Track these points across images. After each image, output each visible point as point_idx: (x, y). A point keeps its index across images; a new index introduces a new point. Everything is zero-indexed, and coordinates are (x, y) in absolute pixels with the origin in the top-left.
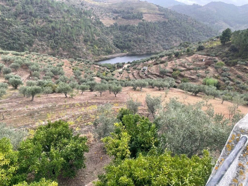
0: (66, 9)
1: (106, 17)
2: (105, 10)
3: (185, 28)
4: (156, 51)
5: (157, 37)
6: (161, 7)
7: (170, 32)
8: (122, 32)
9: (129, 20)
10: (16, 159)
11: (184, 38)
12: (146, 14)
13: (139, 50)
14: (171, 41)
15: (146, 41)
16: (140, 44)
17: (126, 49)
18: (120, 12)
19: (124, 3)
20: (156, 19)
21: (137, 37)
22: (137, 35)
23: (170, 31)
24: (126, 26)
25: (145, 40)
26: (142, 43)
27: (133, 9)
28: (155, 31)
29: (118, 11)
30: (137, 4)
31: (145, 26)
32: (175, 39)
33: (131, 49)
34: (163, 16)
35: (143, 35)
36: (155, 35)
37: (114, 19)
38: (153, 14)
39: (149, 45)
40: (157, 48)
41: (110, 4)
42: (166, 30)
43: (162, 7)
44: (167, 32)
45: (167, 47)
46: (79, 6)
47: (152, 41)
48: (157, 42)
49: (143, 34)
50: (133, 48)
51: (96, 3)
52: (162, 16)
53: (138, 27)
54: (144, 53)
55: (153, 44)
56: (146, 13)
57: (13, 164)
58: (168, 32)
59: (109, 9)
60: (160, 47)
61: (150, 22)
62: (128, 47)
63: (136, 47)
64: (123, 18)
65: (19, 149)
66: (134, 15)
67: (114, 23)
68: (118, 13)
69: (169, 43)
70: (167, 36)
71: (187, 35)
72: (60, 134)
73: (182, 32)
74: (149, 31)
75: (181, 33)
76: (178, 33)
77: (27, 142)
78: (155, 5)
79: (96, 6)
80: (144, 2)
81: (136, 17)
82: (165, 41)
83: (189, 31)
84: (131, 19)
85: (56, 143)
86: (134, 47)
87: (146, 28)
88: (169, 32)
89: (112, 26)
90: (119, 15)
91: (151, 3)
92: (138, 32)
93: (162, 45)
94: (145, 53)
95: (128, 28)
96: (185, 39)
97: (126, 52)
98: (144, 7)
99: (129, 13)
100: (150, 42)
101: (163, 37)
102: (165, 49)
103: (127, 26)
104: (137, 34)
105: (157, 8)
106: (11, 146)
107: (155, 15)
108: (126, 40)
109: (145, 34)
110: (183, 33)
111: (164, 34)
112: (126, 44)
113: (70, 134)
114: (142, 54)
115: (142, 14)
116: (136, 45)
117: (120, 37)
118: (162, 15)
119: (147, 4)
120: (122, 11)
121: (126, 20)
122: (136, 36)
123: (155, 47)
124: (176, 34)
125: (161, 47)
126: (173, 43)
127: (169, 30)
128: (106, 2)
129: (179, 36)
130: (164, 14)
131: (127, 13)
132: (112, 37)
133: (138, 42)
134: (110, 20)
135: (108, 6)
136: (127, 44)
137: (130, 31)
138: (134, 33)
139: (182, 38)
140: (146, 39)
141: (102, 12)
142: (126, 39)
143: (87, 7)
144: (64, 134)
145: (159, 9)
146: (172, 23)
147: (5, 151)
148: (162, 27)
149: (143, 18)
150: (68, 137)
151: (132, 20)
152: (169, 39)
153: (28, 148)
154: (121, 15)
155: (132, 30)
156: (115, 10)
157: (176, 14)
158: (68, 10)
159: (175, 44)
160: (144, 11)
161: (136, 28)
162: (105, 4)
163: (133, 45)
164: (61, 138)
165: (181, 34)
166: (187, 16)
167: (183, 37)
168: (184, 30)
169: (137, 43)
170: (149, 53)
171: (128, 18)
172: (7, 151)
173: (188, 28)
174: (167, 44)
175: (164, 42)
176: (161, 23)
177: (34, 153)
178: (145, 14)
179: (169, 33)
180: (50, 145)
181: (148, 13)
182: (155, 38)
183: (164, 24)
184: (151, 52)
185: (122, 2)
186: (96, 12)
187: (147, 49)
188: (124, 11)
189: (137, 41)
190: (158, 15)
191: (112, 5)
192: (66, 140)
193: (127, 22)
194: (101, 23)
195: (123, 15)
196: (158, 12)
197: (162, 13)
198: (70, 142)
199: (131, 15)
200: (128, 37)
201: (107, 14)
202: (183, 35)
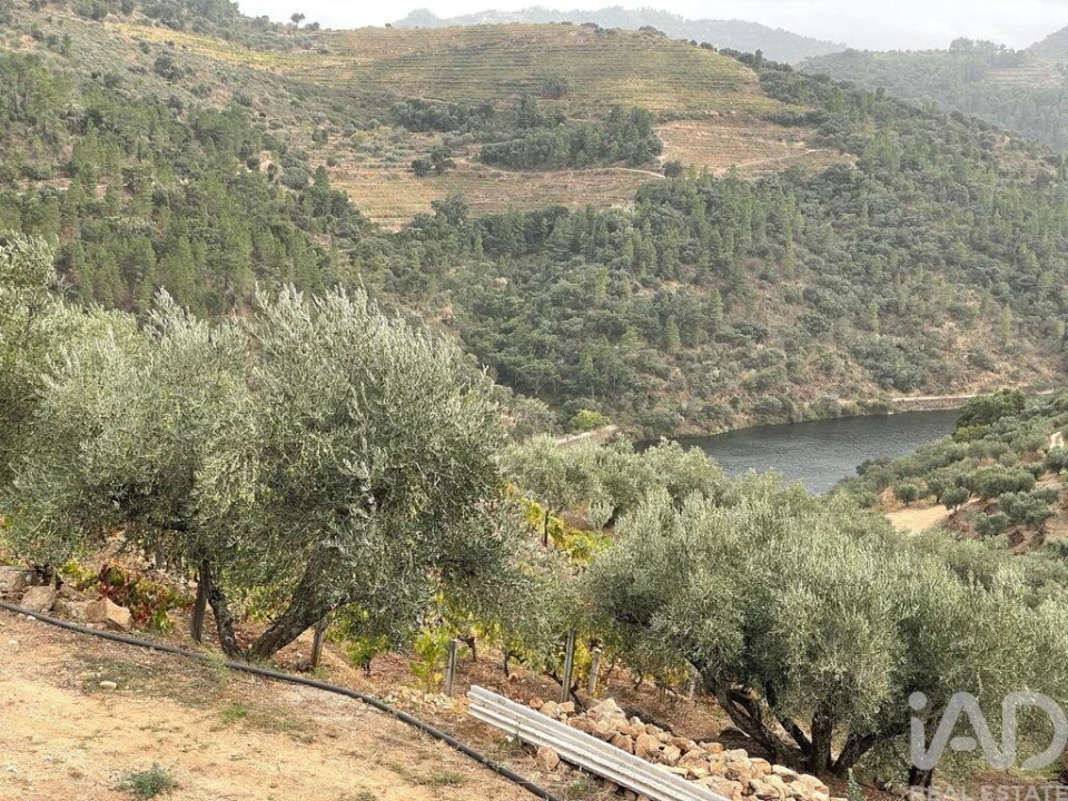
1: (361, 159)
2: (336, 109)
3: (1008, 215)
4: (826, 402)
5: (807, 295)
6: (776, 67)
7: (903, 251)
8: (515, 270)
9: (548, 175)
11: (1016, 289)
12: (676, 124)
13: (699, 404)
14: (926, 317)
15: (728, 330)
16: (690, 352)
17: (588, 394)
18: (461, 120)
19: (474, 51)
20: (766, 161)
21: (657, 299)
22: (645, 284)
23: (900, 242)
24: (537, 217)
25: (720, 316)
26: (703, 343)
27: (558, 89)
28: (783, 243)
29: (438, 111)
30: (585, 50)
31: (700, 212)
32: (950, 302)
33: (631, 394)
34: (812, 132)
35: (695, 282)
36: (787, 277)
37: (419, 169)
38: (733, 121)
39: (765, 360)
40: (828, 376)
41: (361, 59)
42: (862, 237)
43: (787, 68)
44: (872, 252)
45: (903, 368)
46: (146, 80)
47: (774, 322)
48: (815, 329)
49: (693, 274)
50: (644, 389)
51: (258, 57)
52: (802, 135)
53: (648, 224)
54: (735, 426)
55: (789, 347)
56: (672, 117)
58: (886, 253)
59: (368, 102)
60: (847, 367)
61: (731, 182)
62: (605, 378)
63: (662, 375)
64: (488, 159)
66: (582, 134)
67: (435, 205)
68: (443, 128)
69: (911, 334)
70: (885, 281)
71: (1036, 265)
73: (986, 242)
74: (736, 249)
75: (983, 250)
76: (963, 250)
78: (725, 52)
79: (268, 80)
80: (635, 36)
81: (603, 152)
82: (876, 322)
83: (1045, 239)
84: (560, 168)
86: (654, 380)
87: (705, 226)
88: (889, 248)
89: (422, 228)
90: (452, 136)
91: (694, 43)
92: (654, 257)
93: (856, 353)
94: (741, 420)
95: (563, 230)
96: (1028, 295)
97: (596, 426)
98: (647, 74)
99: (536, 122)
100: (760, 336)
101: (854, 291)
102: (895, 386)
103: (546, 216)
104: (644, 274)
105: (750, 73)
107: (748, 130)
108: (577, 324)
109: (710, 276)
110: (1001, 249)
111: (858, 266)
112: (590, 358)
114: (727, 428)
115: (641, 121)
116: (661, 364)
117: (508, 304)
118: (797, 122)
119: (663, 49)
120: (472, 113)
121: (517, 175)
122: (646, 294)
123: (806, 369)
124: (950, 262)
125: (857, 372)
126: (944, 331)
127: (889, 231)
128: (327, 47)
129: (976, 279)
130: (812, 120)
131: (521, 124)
132: (448, 309)
133: (675, 339)
134: (396, 177)
135: (347, 76)
136: (594, 360)
137: (580, 258)
138: (622, 271)
139: (1005, 287)
140: (727, 310)
141: (319, 121)
142: (568, 317)
143: (201, 88)
145: (764, 78)
146: (901, 180)
148: (828, 214)
149: (657, 150)
151: (571, 172)
152: (908, 308)
154: (465, 142)
155: (600, 244)
156: (417, 105)
157: (899, 114)
159: (961, 340)
160: (656, 103)
161: (630, 229)
162: (326, 63)
163: (642, 367)
165: (985, 257)
166: (983, 128)
167: (1011, 279)
168: (1002, 226)
169: (664, 347)
170: (773, 420)
171: (536, 159)
173: (1027, 215)
174: (899, 346)
175: (870, 329)
176: (809, 186)
178: (662, 122)
179: (895, 259)
181: (692, 117)
182: (789, 299)
183: (836, 192)
184: (786, 409)
185: (462, 45)
186: (275, 126)
187: (746, 386)
188: (486, 111)
189: (663, 333)
190: (771, 128)
191: (383, 66)
193: (533, 185)
194: (339, 204)
195: (490, 140)
196: (769, 105)
197: (802, 110)
199: (560, 136)
200: (590, 303)
201: (360, 139)
202: (1003, 269)
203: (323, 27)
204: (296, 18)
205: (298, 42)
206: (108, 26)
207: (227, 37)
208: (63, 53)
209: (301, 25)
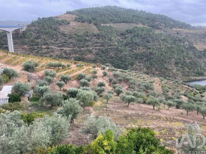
0: (163, 38)
1: (200, 42)
2: (200, 36)
10: (115, 149)
46: (175, 35)
51: (192, 31)
57: (112, 152)
59: (205, 36)
65: (118, 142)
72: (148, 140)
77: (124, 138)
79: (191, 33)
85: (144, 146)
106: (113, 138)
113: (157, 143)
128: (201, 29)
132: (205, 60)
134: (205, 44)
135: (203, 32)
141: (197, 38)
143: (182, 35)
144: (152, 141)
147: (109, 140)
150: (155, 145)
153: (124, 142)
158: (164, 39)
162: (201, 31)
164: (149, 144)
172: (110, 140)
177: (127, 149)
180: (139, 146)
186: (190, 39)
192: (153, 147)
194: (194, 48)
198: (156, 150)
201: (201, 40)
203: (202, 27)
204: (198, 26)
205: (198, 29)
206: (173, 29)
207: (188, 29)
208: (166, 32)
209: (199, 27)
